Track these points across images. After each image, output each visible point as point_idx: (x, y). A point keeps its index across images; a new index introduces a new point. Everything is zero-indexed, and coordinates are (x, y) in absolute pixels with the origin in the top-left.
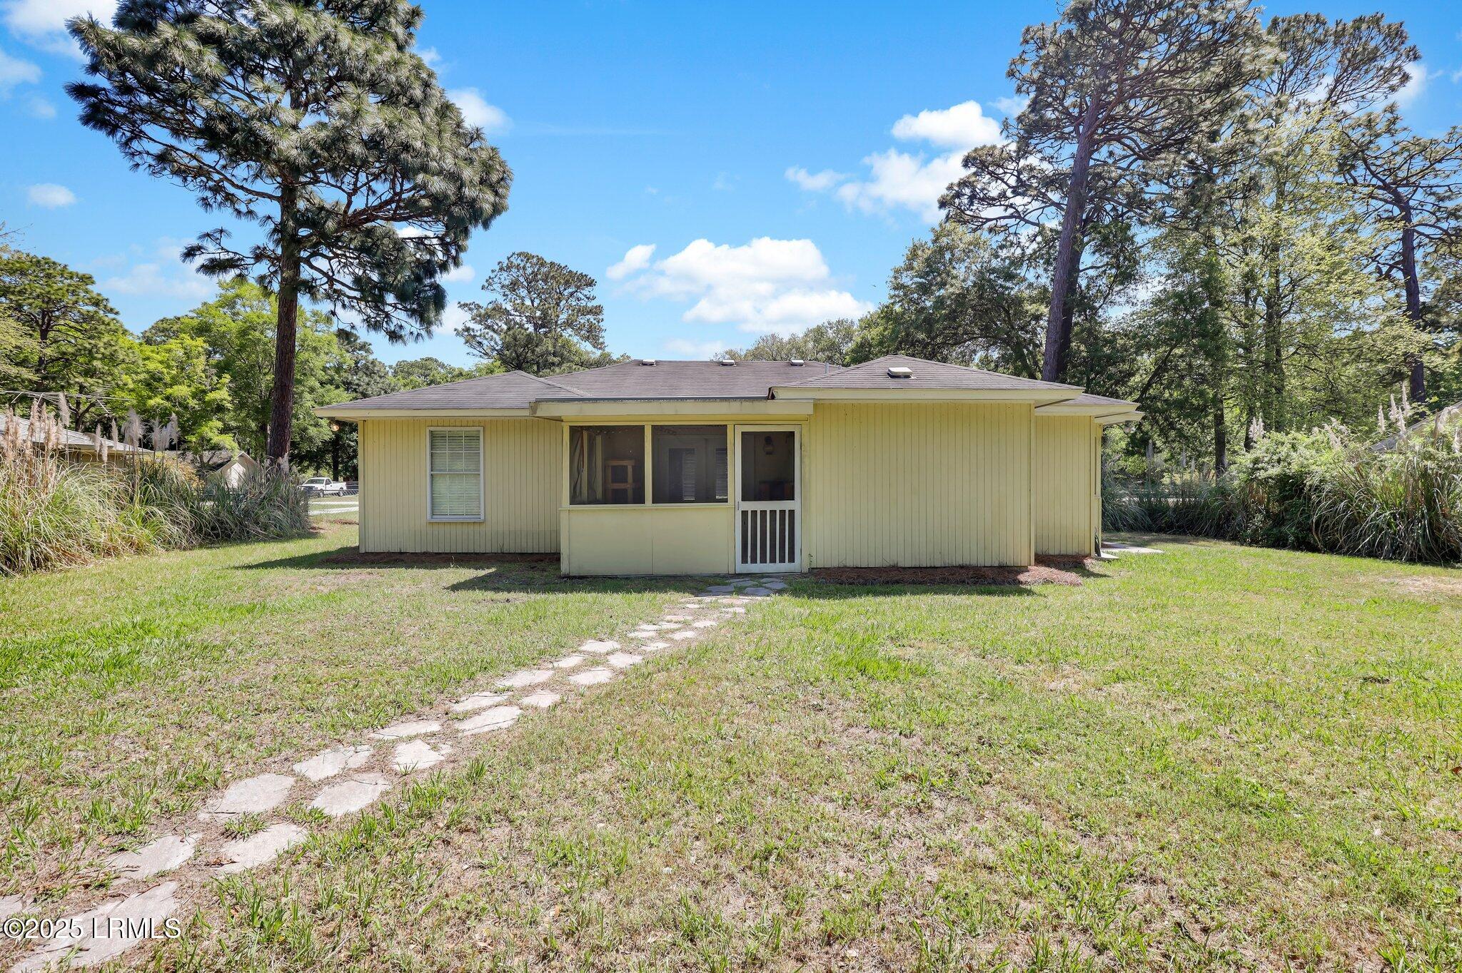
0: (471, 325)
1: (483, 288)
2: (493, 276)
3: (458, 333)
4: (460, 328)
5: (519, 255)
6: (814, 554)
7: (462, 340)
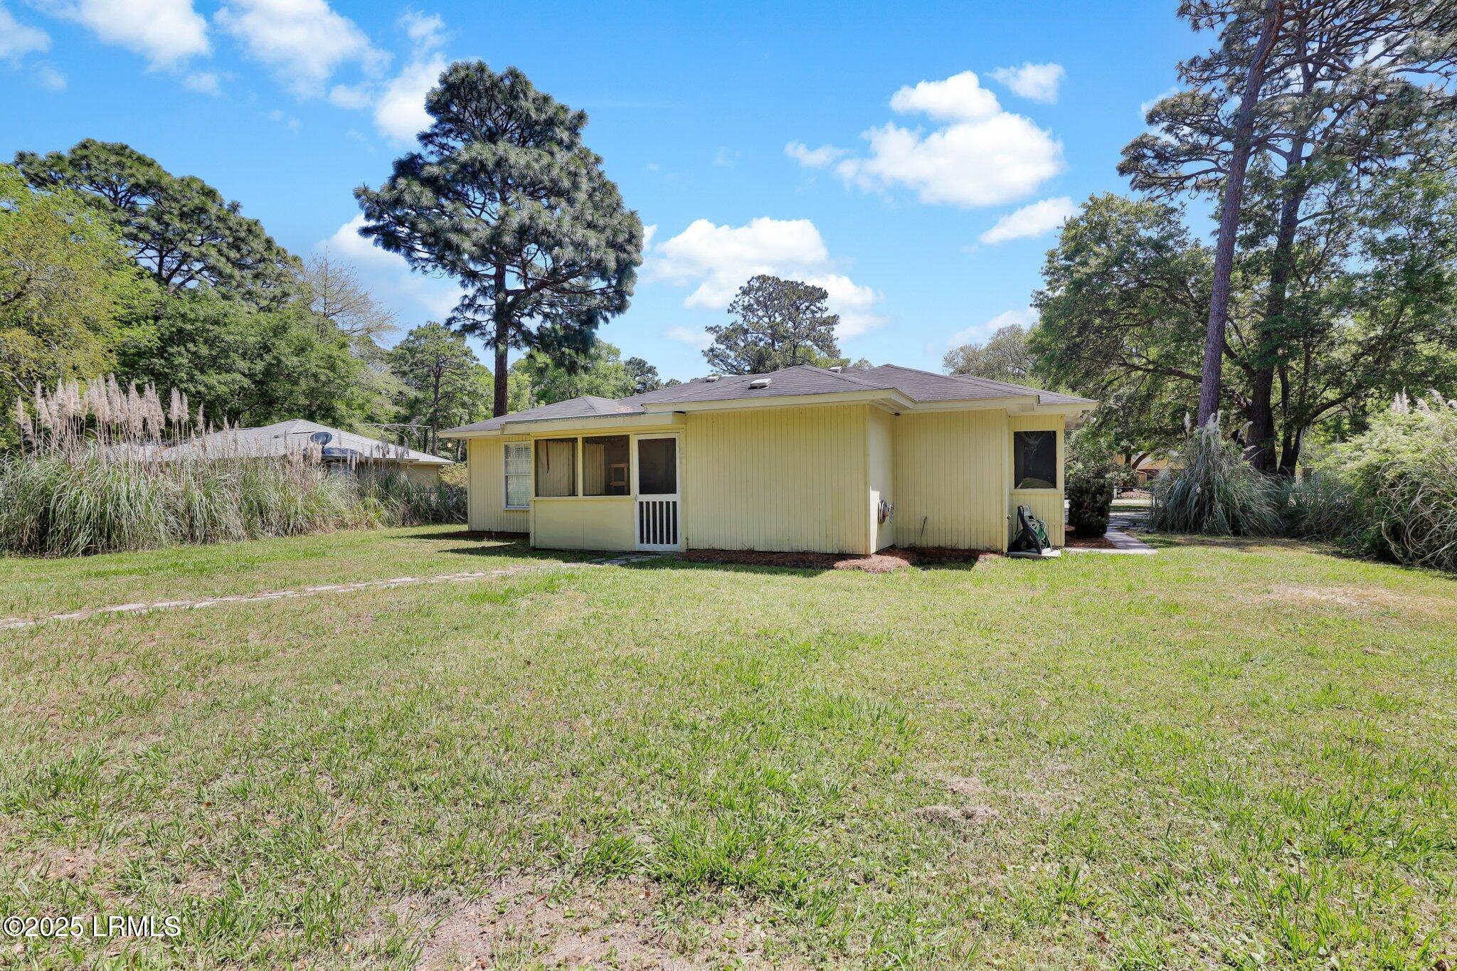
0: (716, 345)
1: (729, 311)
2: (737, 299)
3: (705, 354)
4: (707, 348)
5: (758, 278)
6: (690, 538)
7: (706, 359)
